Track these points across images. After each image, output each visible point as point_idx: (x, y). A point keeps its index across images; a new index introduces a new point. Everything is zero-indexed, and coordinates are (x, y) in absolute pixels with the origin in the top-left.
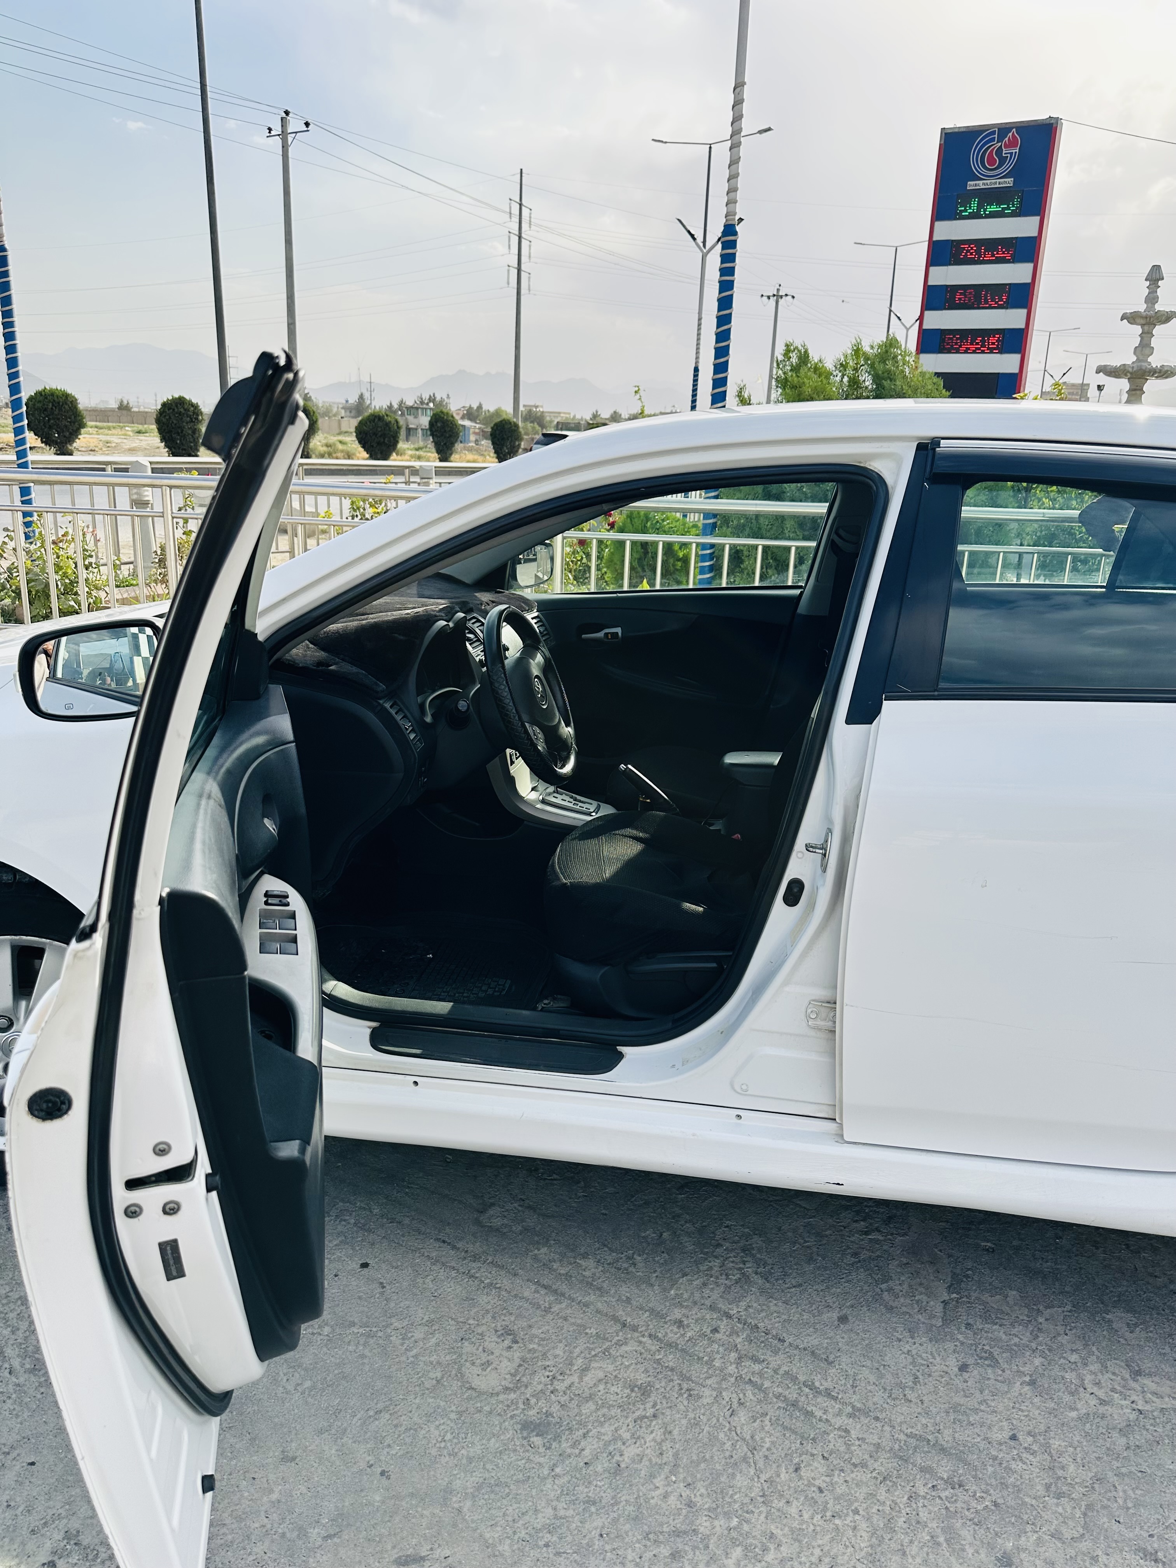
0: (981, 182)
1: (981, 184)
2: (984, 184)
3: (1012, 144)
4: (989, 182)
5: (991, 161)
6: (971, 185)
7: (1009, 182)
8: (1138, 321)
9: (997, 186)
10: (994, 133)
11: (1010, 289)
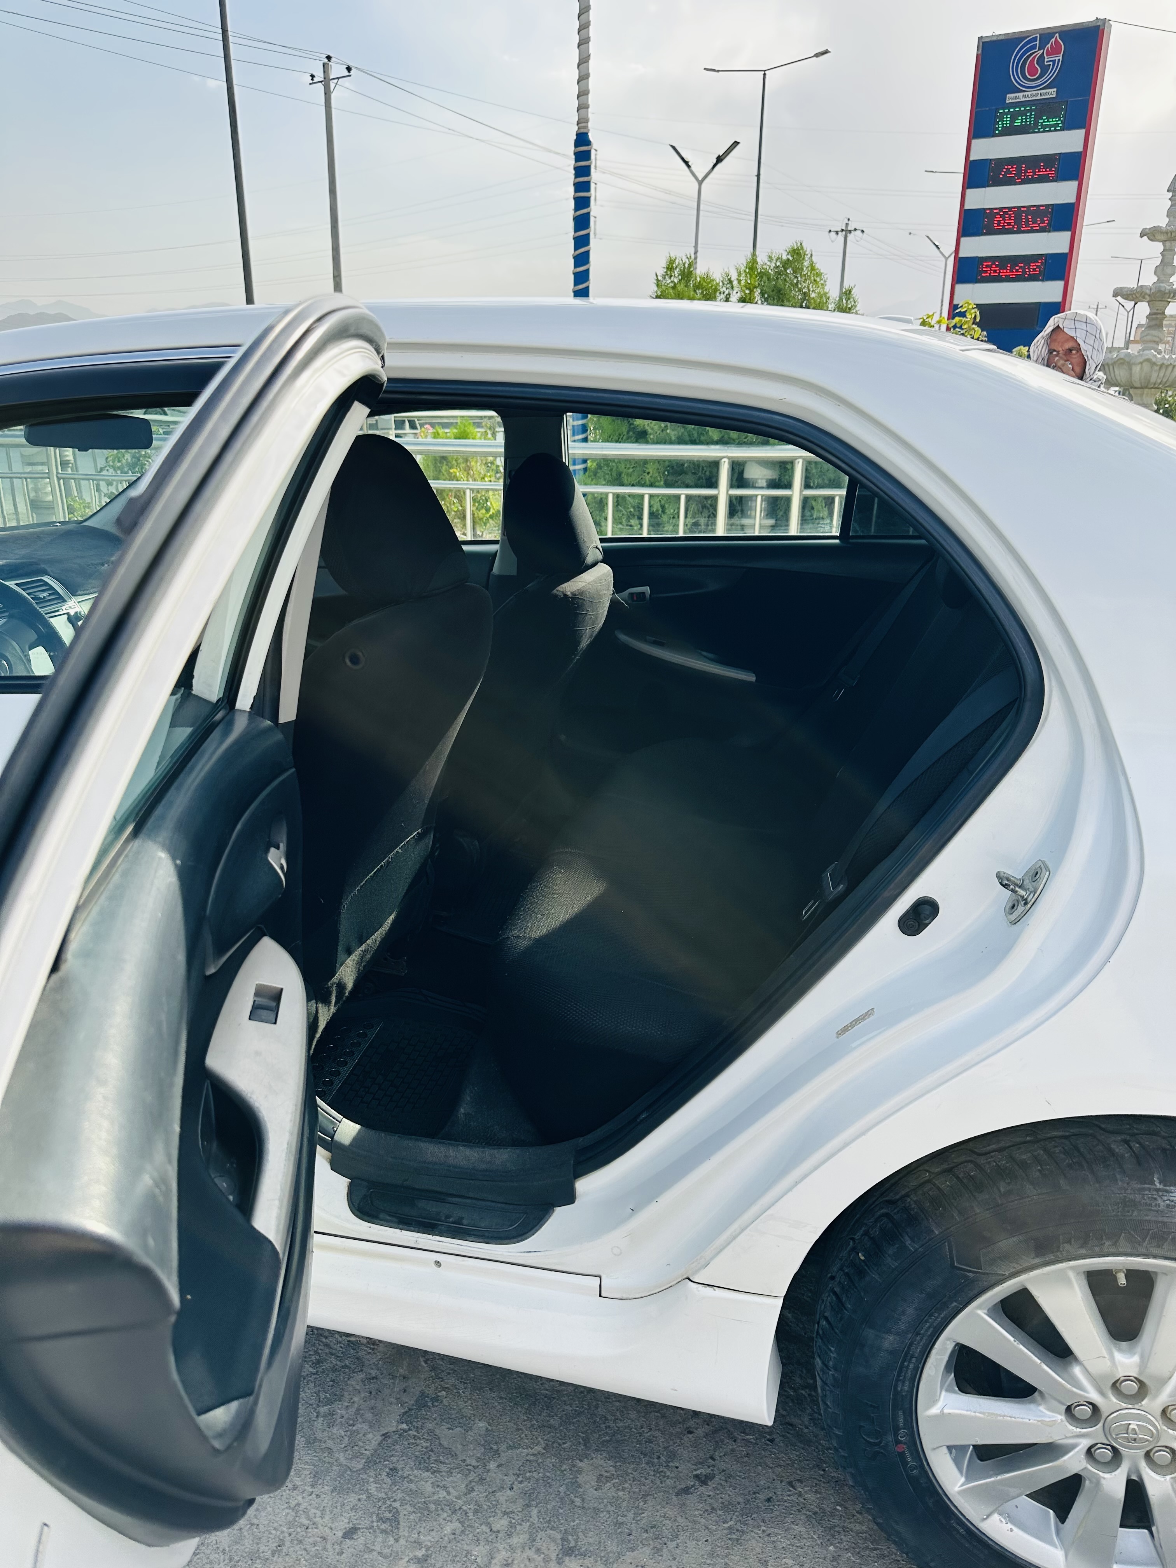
0: (1021, 94)
1: (1021, 97)
2: (1024, 96)
3: (1055, 51)
4: (1029, 93)
5: (1033, 71)
6: (1011, 98)
7: (1052, 93)
8: (1158, 237)
9: (1039, 97)
10: (1035, 39)
11: (1052, 210)
